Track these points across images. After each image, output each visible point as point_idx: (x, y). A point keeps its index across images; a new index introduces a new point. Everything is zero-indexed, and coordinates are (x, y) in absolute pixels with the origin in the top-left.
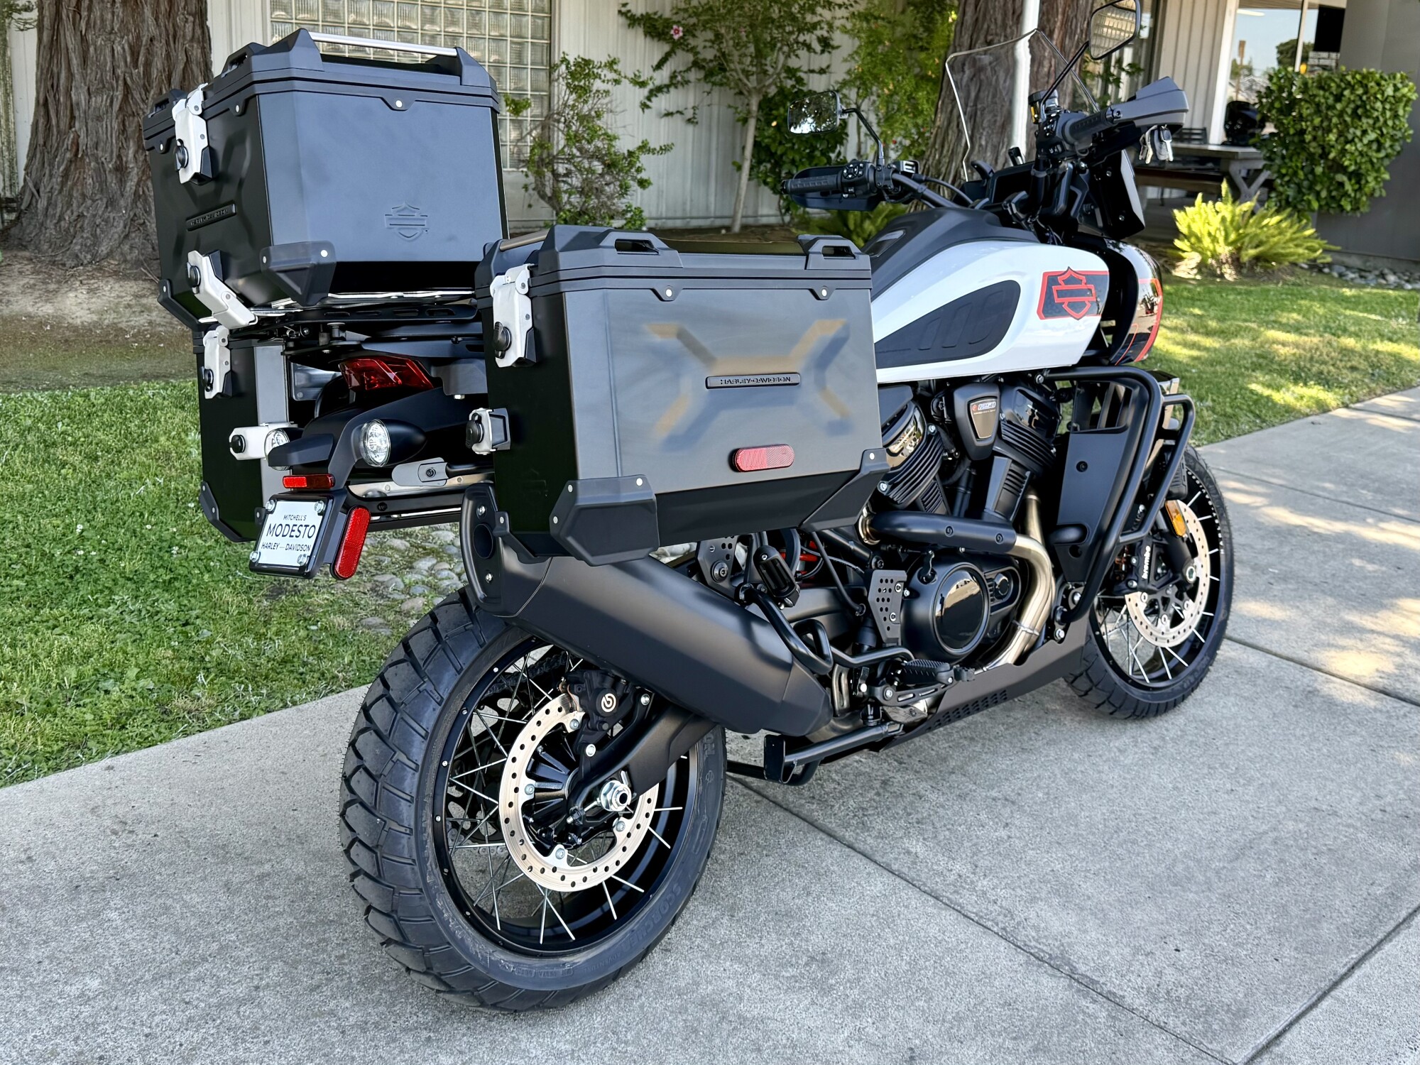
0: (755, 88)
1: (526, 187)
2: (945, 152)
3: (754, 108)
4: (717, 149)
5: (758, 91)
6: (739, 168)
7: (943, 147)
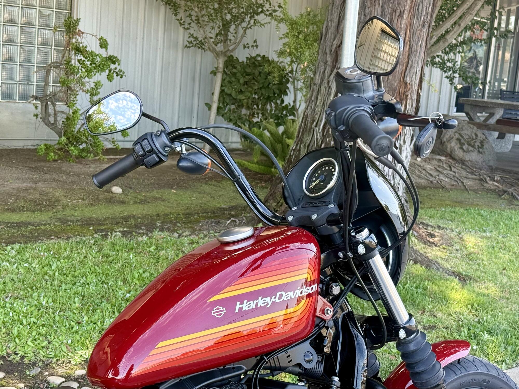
0: (221, 52)
1: (36, 116)
2: (318, 103)
3: (221, 66)
4: (199, 94)
5: (223, 53)
6: (210, 107)
7: (317, 98)
